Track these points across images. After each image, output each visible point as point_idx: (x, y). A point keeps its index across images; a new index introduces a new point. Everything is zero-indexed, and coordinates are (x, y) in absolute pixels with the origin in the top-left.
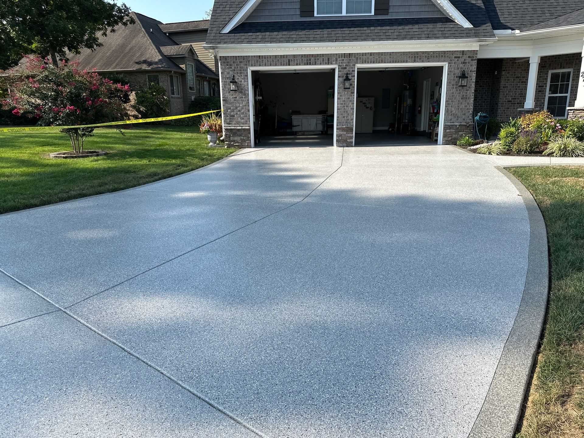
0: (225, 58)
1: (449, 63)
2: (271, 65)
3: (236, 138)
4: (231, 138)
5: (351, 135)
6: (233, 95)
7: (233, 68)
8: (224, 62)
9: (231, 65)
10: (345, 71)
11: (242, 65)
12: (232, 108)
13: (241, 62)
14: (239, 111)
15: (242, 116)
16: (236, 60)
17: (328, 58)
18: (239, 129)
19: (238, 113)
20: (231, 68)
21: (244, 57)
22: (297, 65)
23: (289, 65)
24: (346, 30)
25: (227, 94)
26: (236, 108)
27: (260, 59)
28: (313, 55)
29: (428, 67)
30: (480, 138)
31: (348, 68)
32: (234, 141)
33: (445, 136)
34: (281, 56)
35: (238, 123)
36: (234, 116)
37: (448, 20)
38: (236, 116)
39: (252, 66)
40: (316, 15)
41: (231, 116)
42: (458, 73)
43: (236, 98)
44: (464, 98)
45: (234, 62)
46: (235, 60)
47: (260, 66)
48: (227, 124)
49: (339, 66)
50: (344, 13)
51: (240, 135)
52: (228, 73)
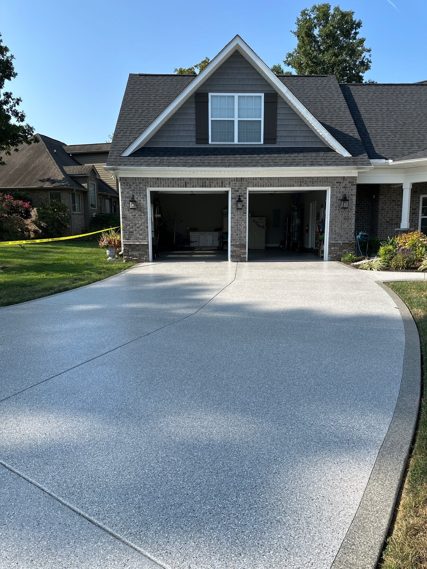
0: (125, 179)
1: (332, 188)
2: (168, 187)
3: (134, 253)
4: (130, 253)
5: (244, 251)
6: (132, 213)
7: (133, 188)
8: (124, 183)
9: (130, 185)
10: (237, 194)
11: (141, 186)
12: (131, 225)
13: (140, 183)
14: (138, 228)
15: (140, 232)
16: (136, 181)
17: (222, 182)
18: (138, 245)
19: (137, 229)
20: (131, 188)
21: (143, 179)
22: (193, 187)
23: (186, 187)
24: (238, 157)
25: (127, 212)
26: (135, 225)
27: (158, 181)
28: (207, 179)
29: (313, 191)
30: (363, 255)
31: (240, 191)
32: (132, 256)
33: (330, 253)
34: (178, 178)
35: (137, 239)
36: (133, 232)
37: (329, 150)
38: (134, 232)
39: (151, 187)
40: (210, 142)
41: (130, 232)
42: (340, 196)
43: (135, 215)
44: (346, 219)
45: (133, 183)
46: (134, 181)
47: (158, 187)
48: (126, 240)
49: (232, 189)
50: (236, 142)
51: (139, 250)
52: (128, 193)
